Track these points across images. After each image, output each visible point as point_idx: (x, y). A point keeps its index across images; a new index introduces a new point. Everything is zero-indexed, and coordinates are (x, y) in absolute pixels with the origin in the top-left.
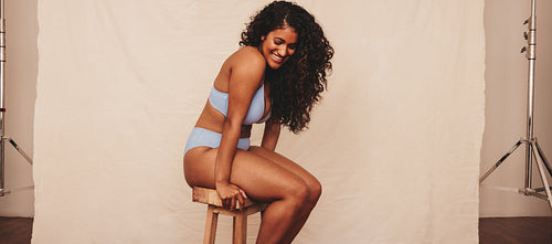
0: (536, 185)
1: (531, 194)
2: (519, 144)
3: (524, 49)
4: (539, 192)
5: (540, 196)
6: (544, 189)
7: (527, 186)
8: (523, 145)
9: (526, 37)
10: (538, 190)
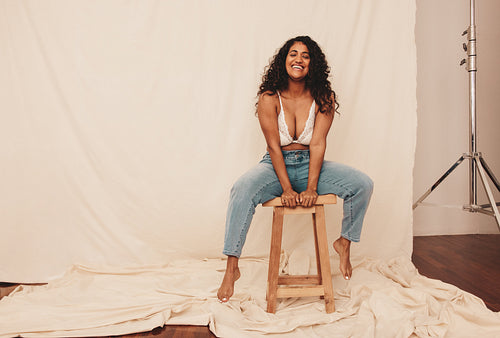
0: (481, 201)
1: (476, 210)
2: (462, 159)
3: (463, 62)
4: (486, 208)
5: (486, 212)
6: (490, 206)
7: (472, 202)
8: (467, 161)
9: (466, 49)
10: (484, 206)
